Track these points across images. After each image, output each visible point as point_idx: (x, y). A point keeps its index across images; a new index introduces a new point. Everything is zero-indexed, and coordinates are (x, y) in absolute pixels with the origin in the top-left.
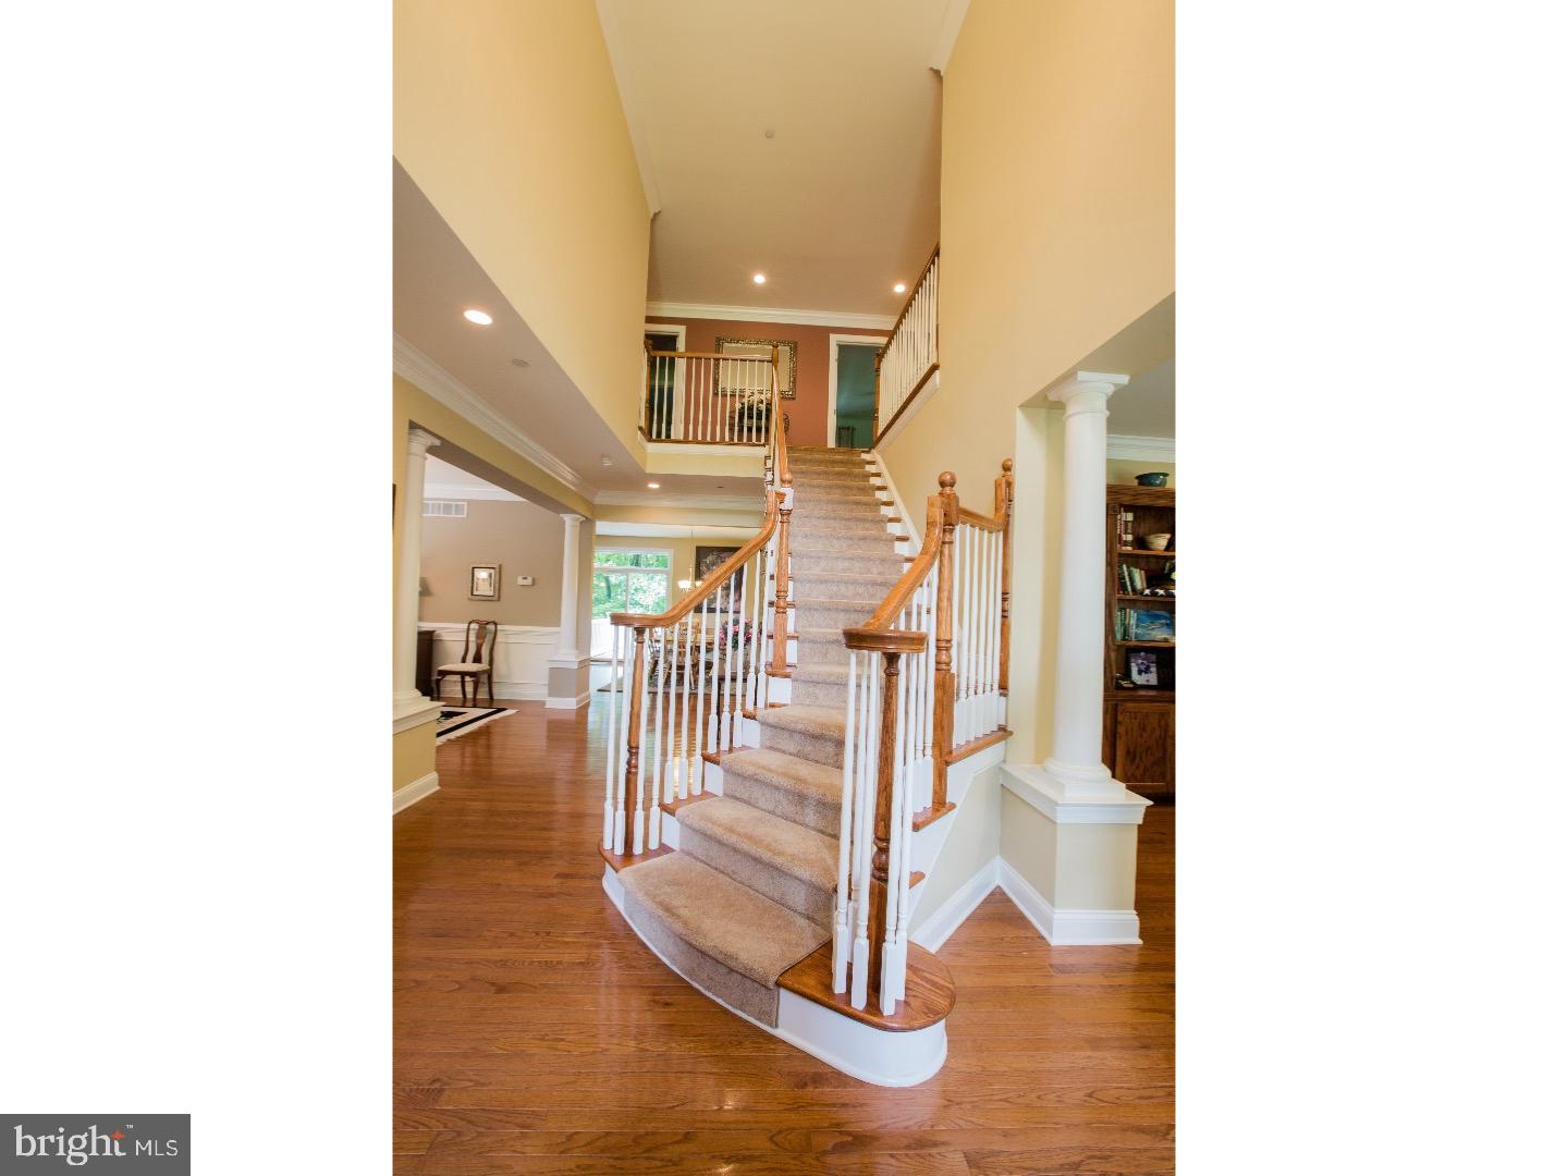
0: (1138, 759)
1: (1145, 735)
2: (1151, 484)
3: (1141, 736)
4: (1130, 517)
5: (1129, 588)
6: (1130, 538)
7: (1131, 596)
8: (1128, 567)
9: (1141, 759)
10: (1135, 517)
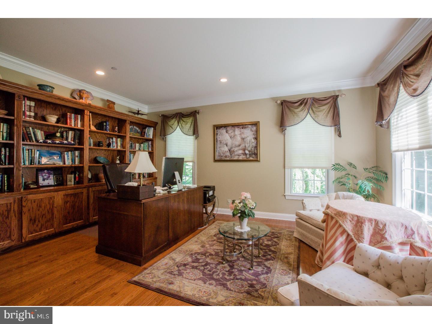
0: (37, 221)
1: (41, 209)
2: (43, 90)
3: (39, 210)
4: (33, 104)
5: (34, 139)
6: (32, 114)
7: (35, 143)
8: (33, 129)
9: (39, 221)
10: (35, 104)
